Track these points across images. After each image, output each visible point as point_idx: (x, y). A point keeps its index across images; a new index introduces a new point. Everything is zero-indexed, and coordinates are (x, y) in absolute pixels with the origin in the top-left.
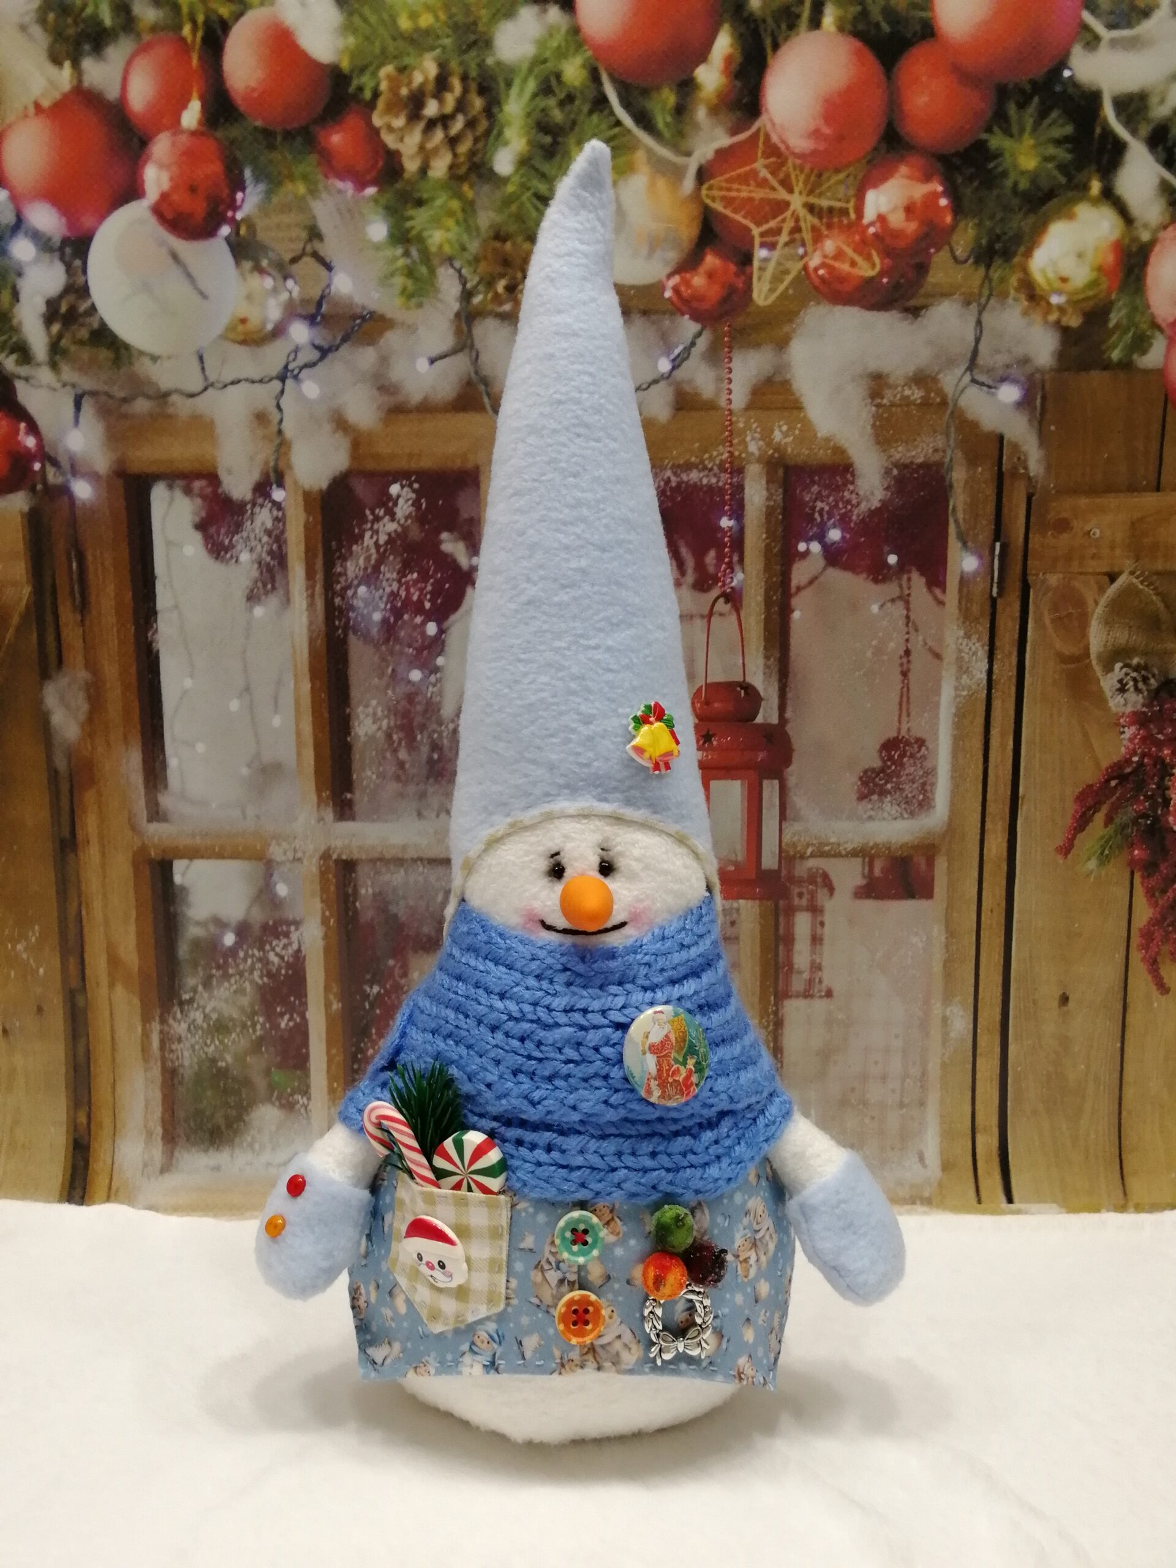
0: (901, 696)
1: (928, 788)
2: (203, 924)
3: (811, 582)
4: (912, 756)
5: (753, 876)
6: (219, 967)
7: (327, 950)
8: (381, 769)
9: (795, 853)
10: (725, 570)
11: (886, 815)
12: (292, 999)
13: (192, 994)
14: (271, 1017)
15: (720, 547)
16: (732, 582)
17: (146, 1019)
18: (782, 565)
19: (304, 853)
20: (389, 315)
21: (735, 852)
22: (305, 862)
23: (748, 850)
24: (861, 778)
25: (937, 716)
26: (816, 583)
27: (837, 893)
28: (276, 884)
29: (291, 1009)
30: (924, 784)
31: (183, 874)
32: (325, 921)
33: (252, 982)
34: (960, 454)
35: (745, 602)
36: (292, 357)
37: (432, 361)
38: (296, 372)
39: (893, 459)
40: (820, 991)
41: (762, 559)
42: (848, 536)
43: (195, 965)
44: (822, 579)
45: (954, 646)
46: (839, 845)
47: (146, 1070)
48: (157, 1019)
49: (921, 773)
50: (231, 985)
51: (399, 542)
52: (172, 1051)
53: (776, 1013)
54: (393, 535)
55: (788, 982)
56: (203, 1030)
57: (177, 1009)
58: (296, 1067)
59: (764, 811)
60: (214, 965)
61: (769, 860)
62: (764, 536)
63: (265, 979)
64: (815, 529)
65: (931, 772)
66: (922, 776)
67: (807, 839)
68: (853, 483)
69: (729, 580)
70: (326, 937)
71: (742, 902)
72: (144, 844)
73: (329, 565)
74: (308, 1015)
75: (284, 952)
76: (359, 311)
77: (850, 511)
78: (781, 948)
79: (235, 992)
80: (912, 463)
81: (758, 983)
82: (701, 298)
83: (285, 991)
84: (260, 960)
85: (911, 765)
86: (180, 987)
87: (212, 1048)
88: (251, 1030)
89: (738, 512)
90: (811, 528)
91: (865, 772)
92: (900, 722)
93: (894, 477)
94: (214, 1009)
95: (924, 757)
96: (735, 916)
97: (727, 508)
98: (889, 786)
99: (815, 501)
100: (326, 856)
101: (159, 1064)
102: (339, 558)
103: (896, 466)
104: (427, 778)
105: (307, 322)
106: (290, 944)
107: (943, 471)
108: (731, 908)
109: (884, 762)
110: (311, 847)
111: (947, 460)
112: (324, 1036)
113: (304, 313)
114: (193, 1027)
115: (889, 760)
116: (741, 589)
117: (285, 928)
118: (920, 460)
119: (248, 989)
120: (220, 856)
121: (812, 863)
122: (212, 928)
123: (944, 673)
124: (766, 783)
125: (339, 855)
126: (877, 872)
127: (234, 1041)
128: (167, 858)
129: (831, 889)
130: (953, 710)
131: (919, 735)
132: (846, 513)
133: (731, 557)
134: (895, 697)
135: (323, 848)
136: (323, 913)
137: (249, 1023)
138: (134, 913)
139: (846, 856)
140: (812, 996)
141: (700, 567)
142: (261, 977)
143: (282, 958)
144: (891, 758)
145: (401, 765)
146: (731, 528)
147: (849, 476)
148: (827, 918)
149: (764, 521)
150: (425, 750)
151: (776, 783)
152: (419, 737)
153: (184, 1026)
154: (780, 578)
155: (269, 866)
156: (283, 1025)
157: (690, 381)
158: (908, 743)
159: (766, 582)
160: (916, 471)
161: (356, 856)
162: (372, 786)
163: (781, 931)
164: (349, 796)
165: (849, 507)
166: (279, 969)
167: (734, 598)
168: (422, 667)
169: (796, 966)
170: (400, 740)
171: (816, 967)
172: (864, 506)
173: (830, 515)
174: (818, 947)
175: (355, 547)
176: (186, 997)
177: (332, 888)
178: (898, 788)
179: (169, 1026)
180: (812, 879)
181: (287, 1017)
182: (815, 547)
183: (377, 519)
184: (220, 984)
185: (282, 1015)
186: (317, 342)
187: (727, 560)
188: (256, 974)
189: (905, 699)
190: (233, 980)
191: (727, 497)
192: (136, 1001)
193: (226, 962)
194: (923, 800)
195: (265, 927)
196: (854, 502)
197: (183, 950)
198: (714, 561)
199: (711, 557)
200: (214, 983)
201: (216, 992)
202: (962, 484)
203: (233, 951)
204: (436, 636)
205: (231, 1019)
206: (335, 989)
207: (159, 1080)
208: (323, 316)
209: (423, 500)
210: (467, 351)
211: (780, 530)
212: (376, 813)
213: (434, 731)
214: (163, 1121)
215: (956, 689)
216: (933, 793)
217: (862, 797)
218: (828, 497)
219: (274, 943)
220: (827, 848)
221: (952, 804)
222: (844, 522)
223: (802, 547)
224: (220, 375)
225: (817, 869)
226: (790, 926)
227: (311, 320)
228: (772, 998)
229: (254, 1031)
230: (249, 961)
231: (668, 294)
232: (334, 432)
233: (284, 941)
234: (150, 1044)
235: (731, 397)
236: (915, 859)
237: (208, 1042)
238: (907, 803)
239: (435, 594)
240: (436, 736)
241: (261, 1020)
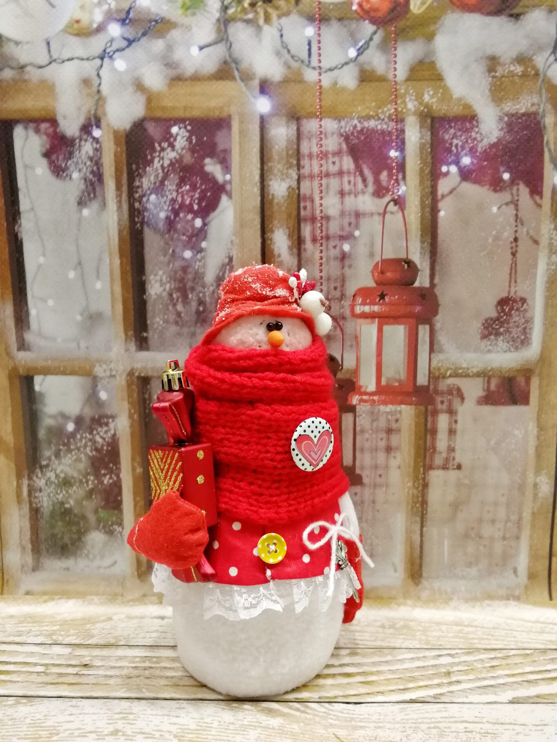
0: (511, 269)
1: (528, 331)
2: (54, 417)
3: (451, 192)
4: (517, 310)
5: (411, 390)
6: (64, 445)
7: (132, 435)
8: (166, 317)
9: (440, 375)
10: (393, 184)
11: (499, 349)
12: (111, 465)
13: (48, 462)
14: (98, 475)
15: (390, 169)
16: (398, 192)
17: (19, 476)
18: (432, 181)
19: (117, 371)
20: (173, 19)
21: (399, 373)
22: (118, 378)
23: (408, 373)
24: (483, 324)
25: (535, 283)
26: (455, 192)
27: (466, 401)
28: (99, 392)
29: (111, 472)
30: (525, 328)
31: (41, 385)
32: (131, 416)
33: (86, 454)
34: (550, 106)
35: (407, 205)
36: (109, 44)
37: (201, 48)
38: (111, 54)
39: (504, 111)
40: (453, 465)
41: (418, 176)
42: (475, 161)
43: (50, 443)
44: (458, 189)
45: (547, 236)
46: (468, 369)
47: (19, 510)
48: (26, 477)
49: (523, 321)
50: (73, 456)
51: (177, 165)
52: (36, 497)
53: (424, 479)
54: (174, 160)
55: (432, 459)
56: (55, 484)
57: (38, 470)
58: (114, 508)
59: (419, 346)
60: (61, 443)
61: (422, 379)
62: (419, 162)
63: (94, 453)
64: (453, 157)
65: (529, 321)
66: (523, 324)
67: (448, 365)
68: (477, 127)
69: (396, 191)
70: (131, 426)
71: (403, 406)
72: (15, 364)
73: (131, 179)
74: (121, 476)
75: (105, 436)
76: (153, 17)
77: (476, 145)
78: (429, 437)
79: (75, 460)
80: (517, 113)
81: (413, 460)
82: (376, 10)
83: (106, 460)
84: (90, 440)
85: (516, 316)
86: (40, 458)
87: (61, 495)
88: (85, 485)
89: (401, 147)
90: (450, 157)
91: (486, 320)
92: (510, 287)
93: (506, 122)
94: (62, 471)
95: (526, 311)
96: (398, 415)
97: (394, 144)
98: (502, 330)
99: (452, 139)
100: (131, 374)
101: (28, 505)
102: (137, 175)
103: (507, 115)
104: (196, 323)
105: (119, 23)
106: (109, 430)
107: (539, 118)
108: (396, 411)
109: (499, 313)
110: (121, 368)
111: (541, 110)
112: (131, 489)
113: (118, 18)
114: (48, 482)
115: (502, 312)
116: (404, 197)
117: (105, 420)
118: (523, 111)
119: (83, 459)
120: (64, 373)
121: (450, 381)
122: (59, 419)
123: (540, 254)
124: (420, 327)
125: (140, 373)
126: (493, 387)
127: (74, 492)
128: (31, 374)
129: (463, 399)
130: (546, 279)
131: (524, 295)
132: (473, 146)
133: (397, 176)
134: (507, 269)
135: (129, 369)
136: (130, 411)
137: (84, 480)
138: (10, 409)
139: (473, 376)
140: (448, 469)
141: (377, 182)
142: (91, 451)
143: (104, 439)
144: (503, 311)
145: (179, 314)
146: (396, 157)
147: (475, 123)
148: (459, 418)
149: (418, 152)
150: (194, 304)
151: (427, 327)
152: (190, 296)
153: (43, 481)
154: (430, 190)
155: (95, 380)
156: (106, 482)
157: (369, 63)
158: (515, 301)
159: (421, 192)
160: (520, 118)
161: (150, 374)
162: (160, 328)
163: (429, 426)
164: (145, 334)
165: (475, 142)
166: (103, 446)
167: (399, 202)
168: (192, 248)
169: (438, 449)
170: (178, 298)
171: (451, 449)
172: (485, 142)
173: (463, 148)
174: (453, 437)
175: (148, 168)
176: (44, 463)
177: (135, 395)
178: (508, 331)
179: (34, 482)
180: (450, 392)
181: (108, 477)
182: (453, 169)
183: (163, 149)
184: (65, 456)
185: (105, 475)
186: (125, 36)
187: (394, 177)
188: (88, 449)
189: (513, 271)
190: (73, 453)
191: (394, 137)
192: (13, 466)
193: (69, 441)
194: (524, 339)
195: (93, 419)
196: (479, 139)
197: (42, 433)
198: (387, 178)
199: (384, 176)
200: (62, 453)
201: (63, 460)
202: (552, 126)
203: (73, 435)
204: (201, 227)
205: (73, 477)
206: (138, 459)
207: (28, 516)
208: (130, 20)
209: (194, 137)
210: (224, 42)
211: (429, 158)
212: (163, 346)
213: (200, 292)
214: (32, 542)
215: (548, 264)
216: (530, 334)
217: (484, 337)
218: (461, 136)
219: (99, 429)
220: (460, 371)
221: (544, 342)
222: (472, 151)
223: (444, 169)
224: (60, 54)
225: (454, 385)
226: (434, 422)
227: (123, 22)
228: (422, 469)
229: (88, 485)
230: (84, 441)
231: (355, 7)
232: (136, 92)
233: (105, 428)
234: (22, 493)
235: (396, 73)
236: (518, 379)
237: (59, 492)
238: (513, 341)
239: (200, 200)
240: (201, 295)
241: (92, 478)
